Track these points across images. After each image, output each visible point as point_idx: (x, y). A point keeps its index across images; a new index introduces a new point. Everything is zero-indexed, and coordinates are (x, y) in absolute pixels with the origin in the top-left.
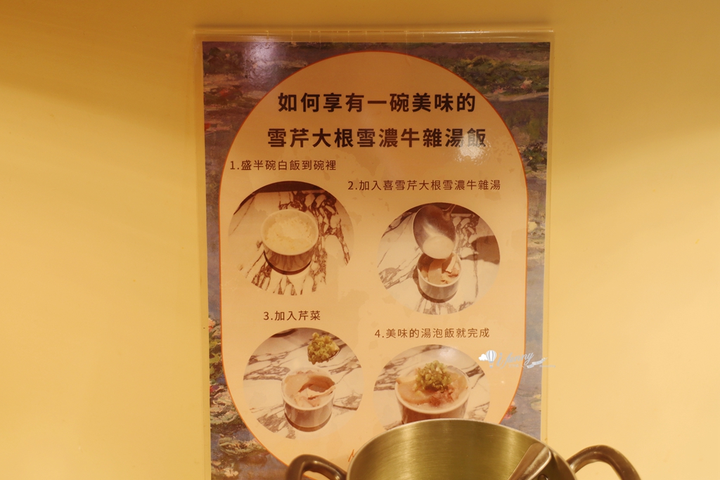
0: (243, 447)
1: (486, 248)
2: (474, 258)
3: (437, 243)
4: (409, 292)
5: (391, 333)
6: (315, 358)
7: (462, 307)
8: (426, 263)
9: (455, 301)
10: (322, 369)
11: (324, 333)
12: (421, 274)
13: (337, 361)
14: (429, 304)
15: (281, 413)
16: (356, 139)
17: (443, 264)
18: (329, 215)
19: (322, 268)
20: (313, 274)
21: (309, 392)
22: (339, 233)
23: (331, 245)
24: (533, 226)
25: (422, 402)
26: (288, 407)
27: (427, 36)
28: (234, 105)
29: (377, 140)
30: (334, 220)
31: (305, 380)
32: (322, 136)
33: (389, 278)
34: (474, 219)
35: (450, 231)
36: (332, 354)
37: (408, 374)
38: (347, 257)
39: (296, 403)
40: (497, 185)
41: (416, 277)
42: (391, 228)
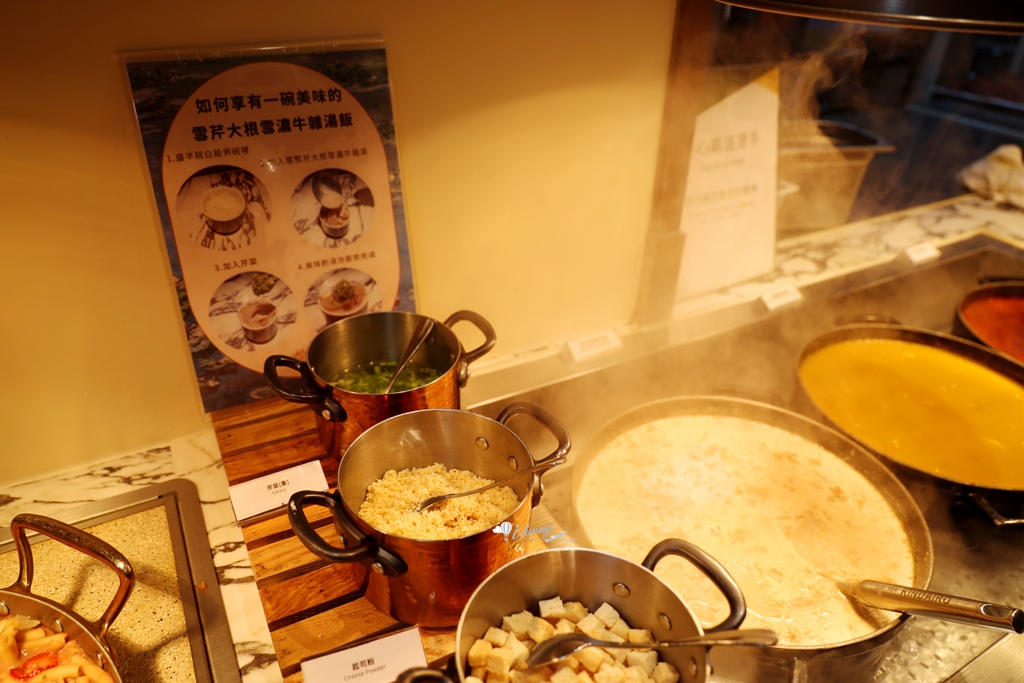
0: (218, 364)
1: (365, 197)
2: (357, 204)
3: (331, 198)
4: (317, 235)
5: (309, 265)
6: (258, 292)
7: (355, 239)
8: (325, 213)
9: (349, 236)
10: (266, 298)
11: (261, 273)
12: (323, 221)
13: (275, 291)
14: (331, 241)
15: (241, 335)
16: (260, 129)
17: (337, 211)
18: (250, 188)
19: (252, 227)
20: (246, 232)
21: (259, 317)
22: (260, 200)
23: (255, 209)
24: (392, 177)
25: (337, 309)
26: (246, 330)
27: (300, 48)
28: (161, 112)
29: (276, 128)
30: (254, 190)
31: (253, 309)
32: (234, 129)
33: (301, 227)
34: (353, 178)
35: (337, 188)
36: (270, 287)
37: (327, 288)
38: (268, 216)
39: (251, 326)
40: (364, 152)
41: (319, 223)
42: (297, 191)
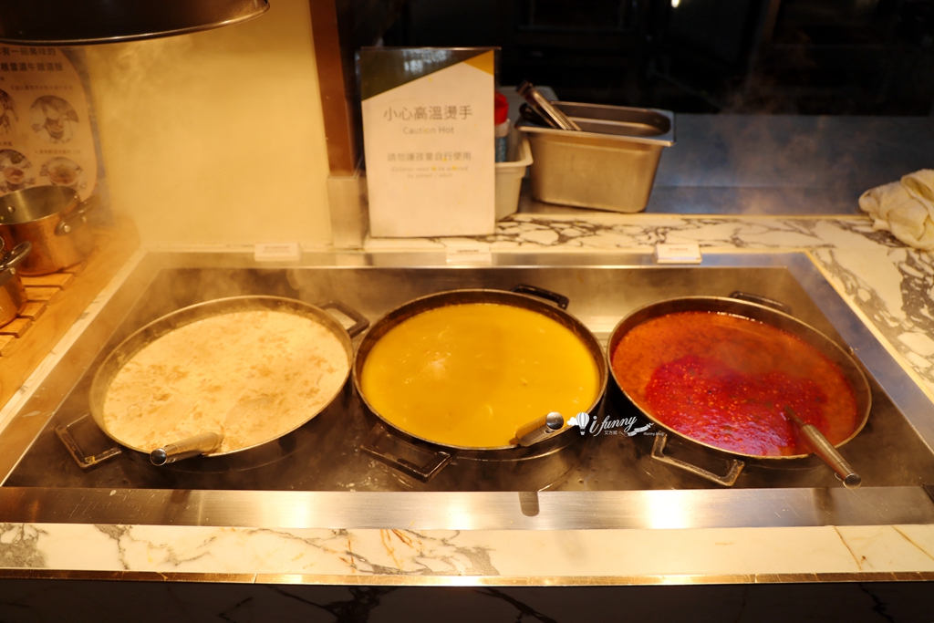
1: (73, 116)
2: (68, 119)
3: (52, 114)
4: (45, 135)
5: (41, 152)
6: (14, 162)
7: (68, 140)
8: (49, 122)
9: (64, 138)
10: (18, 166)
11: (15, 152)
12: (48, 127)
13: (23, 163)
14: (53, 139)
15: (5, 185)
16: (10, 67)
17: (56, 122)
18: (6, 101)
19: (8, 124)
20: (5, 126)
21: (15, 177)
22: (12, 109)
23: (9, 114)
24: (89, 105)
25: (59, 181)
26: (8, 183)
29: (18, 68)
30: (9, 103)
31: (11, 171)
33: (35, 128)
34: (64, 102)
35: (56, 109)
36: (20, 161)
37: (51, 168)
38: (17, 119)
39: (11, 180)
40: (71, 88)
41: (46, 128)
42: (32, 106)
